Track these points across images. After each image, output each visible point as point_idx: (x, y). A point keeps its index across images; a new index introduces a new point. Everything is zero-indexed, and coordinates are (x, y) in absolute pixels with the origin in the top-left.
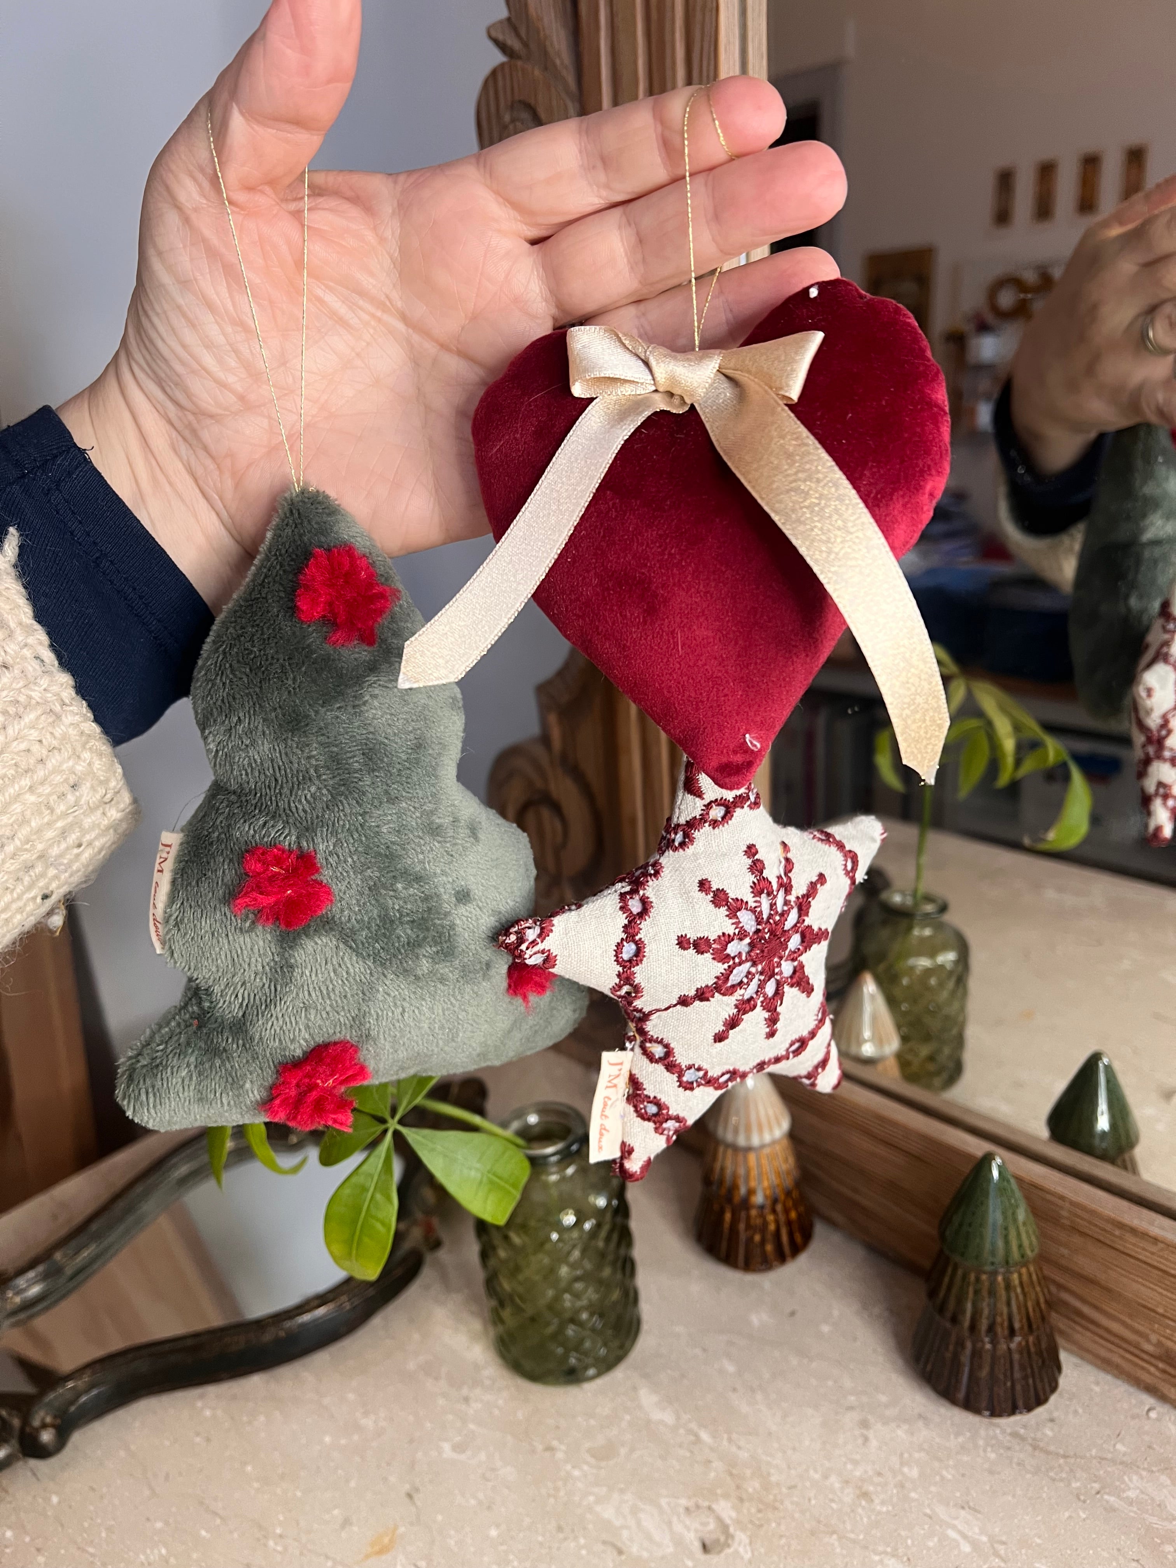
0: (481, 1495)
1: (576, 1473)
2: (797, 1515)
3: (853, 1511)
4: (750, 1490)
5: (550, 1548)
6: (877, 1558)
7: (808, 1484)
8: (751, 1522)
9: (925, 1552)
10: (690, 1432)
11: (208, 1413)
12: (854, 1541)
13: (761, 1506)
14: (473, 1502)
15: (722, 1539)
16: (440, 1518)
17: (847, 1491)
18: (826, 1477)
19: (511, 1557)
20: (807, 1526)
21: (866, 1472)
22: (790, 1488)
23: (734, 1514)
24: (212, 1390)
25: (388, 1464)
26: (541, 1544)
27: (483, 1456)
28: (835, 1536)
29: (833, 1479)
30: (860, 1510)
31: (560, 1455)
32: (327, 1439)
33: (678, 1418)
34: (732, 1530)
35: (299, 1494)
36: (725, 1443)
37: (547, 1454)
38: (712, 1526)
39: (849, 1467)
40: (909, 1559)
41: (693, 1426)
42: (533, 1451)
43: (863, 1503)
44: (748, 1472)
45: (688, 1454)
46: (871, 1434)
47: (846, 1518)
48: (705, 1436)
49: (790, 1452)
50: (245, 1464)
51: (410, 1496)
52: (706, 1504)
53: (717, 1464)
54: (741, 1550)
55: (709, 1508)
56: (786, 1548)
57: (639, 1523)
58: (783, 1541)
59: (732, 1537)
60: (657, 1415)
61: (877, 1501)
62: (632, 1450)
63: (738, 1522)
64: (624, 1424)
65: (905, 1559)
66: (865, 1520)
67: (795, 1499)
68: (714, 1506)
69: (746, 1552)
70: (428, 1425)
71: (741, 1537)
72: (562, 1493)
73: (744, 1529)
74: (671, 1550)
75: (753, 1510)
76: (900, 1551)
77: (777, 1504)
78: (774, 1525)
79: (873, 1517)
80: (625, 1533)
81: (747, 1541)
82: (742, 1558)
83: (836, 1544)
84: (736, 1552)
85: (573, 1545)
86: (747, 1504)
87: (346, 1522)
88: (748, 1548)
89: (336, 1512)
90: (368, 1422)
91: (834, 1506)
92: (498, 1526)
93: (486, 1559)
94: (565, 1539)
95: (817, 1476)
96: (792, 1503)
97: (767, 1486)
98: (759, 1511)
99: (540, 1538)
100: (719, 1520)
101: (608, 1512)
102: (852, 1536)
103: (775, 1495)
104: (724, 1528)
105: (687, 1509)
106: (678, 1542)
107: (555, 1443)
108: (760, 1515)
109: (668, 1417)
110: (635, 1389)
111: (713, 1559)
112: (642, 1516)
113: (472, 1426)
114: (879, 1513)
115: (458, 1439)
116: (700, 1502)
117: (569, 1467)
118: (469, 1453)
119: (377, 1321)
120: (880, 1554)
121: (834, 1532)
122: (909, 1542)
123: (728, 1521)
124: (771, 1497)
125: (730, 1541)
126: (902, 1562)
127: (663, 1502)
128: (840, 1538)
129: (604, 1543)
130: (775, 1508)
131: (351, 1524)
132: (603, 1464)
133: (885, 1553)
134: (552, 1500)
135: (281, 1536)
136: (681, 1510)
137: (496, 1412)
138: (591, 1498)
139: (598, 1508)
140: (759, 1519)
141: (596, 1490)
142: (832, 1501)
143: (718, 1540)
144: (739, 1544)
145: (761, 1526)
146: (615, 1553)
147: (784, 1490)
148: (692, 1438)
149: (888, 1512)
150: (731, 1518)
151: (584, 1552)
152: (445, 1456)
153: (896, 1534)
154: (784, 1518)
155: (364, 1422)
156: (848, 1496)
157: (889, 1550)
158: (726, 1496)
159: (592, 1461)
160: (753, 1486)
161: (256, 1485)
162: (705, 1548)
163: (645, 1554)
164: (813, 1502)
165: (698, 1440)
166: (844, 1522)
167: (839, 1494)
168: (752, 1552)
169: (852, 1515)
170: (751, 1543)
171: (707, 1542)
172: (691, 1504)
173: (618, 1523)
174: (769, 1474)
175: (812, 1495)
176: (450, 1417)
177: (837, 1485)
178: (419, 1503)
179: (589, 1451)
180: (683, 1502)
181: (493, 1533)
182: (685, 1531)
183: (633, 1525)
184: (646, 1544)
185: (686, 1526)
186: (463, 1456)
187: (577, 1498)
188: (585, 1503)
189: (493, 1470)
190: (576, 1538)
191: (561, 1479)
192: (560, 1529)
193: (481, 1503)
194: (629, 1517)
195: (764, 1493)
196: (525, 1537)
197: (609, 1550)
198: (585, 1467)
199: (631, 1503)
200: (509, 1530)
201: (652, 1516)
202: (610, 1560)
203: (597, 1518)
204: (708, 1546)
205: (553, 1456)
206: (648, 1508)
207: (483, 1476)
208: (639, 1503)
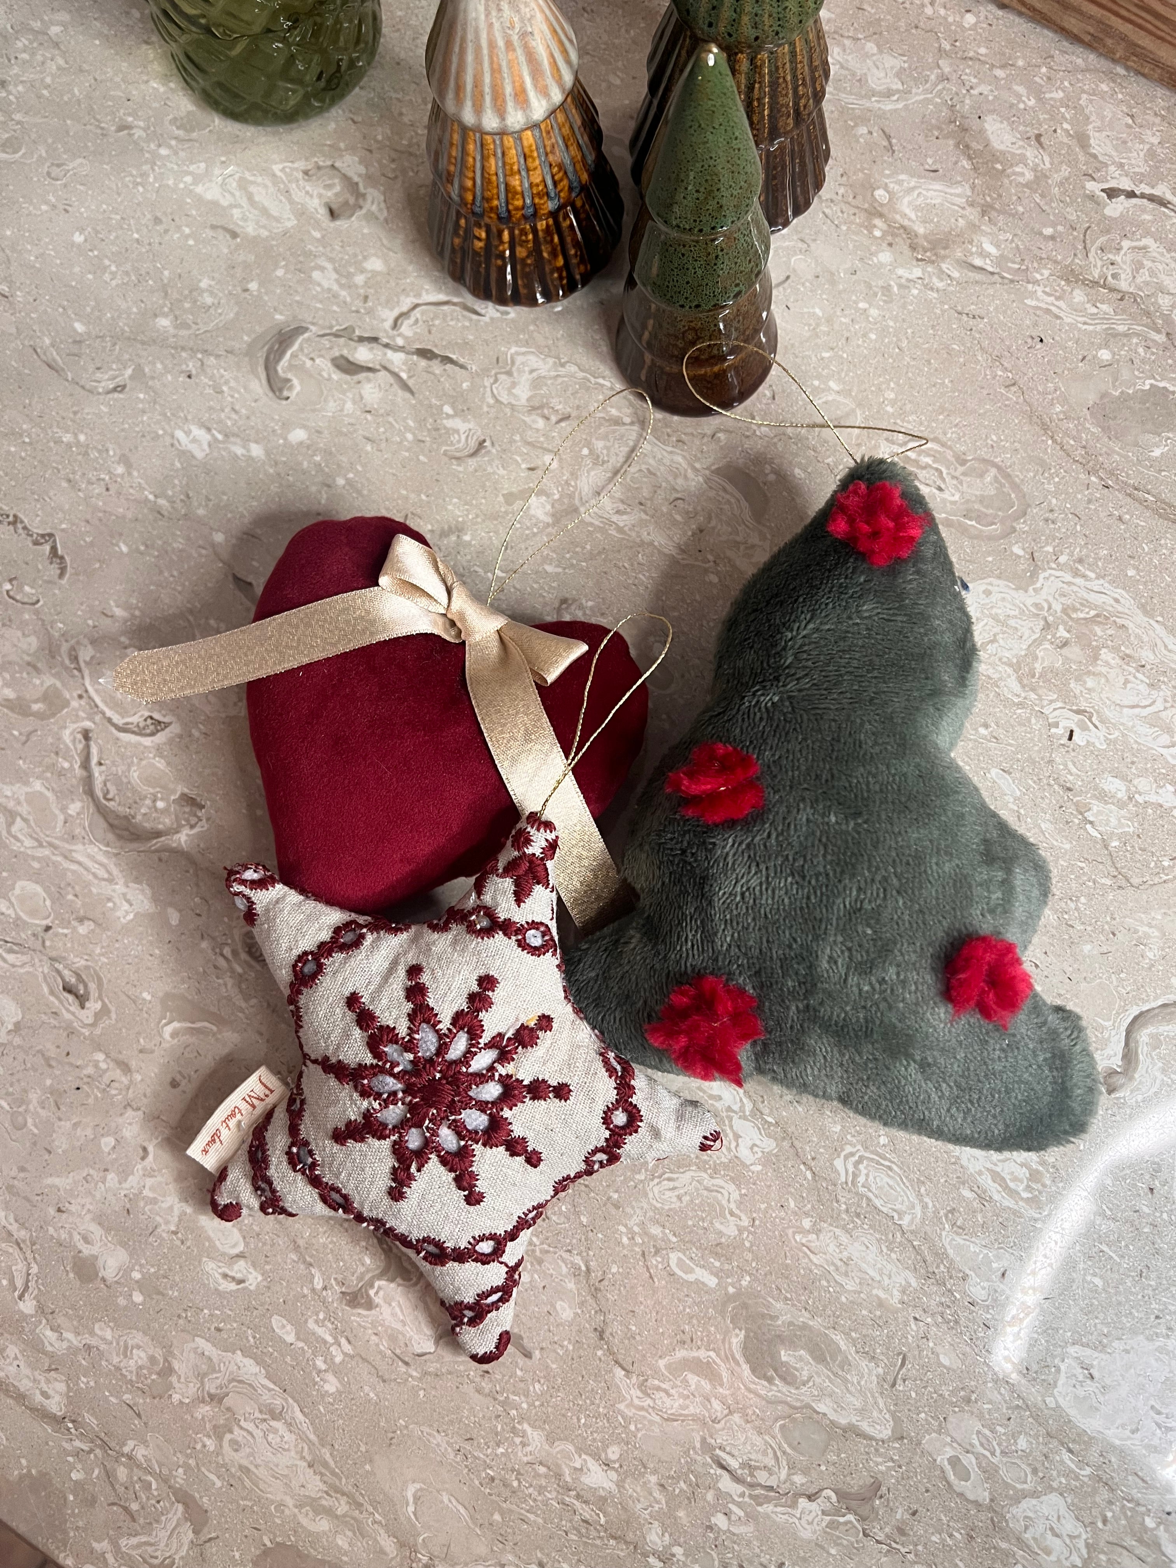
1: (164, 151)
4: (379, 139)
5: (150, 244)
8: (383, 175)
13: (394, 155)
14: (44, 207)
15: (352, 200)
19: (107, 262)
23: (362, 171)
26: (137, 240)
27: (42, 151)
31: (138, 133)
34: (361, 188)
37: (123, 134)
38: (338, 188)
42: (104, 134)
44: (376, 120)
52: (329, 163)
54: (374, 209)
55: (333, 167)
57: (250, 198)
58: (422, 192)
59: (363, 196)
63: (368, 178)
68: (337, 165)
69: (380, 209)
71: (373, 195)
72: (151, 179)
73: (376, 187)
74: (293, 222)
75: (385, 163)
77: (413, 151)
78: (410, 175)
80: (236, 213)
81: (381, 199)
82: (377, 218)
84: (370, 212)
85: (176, 236)
86: (376, 156)
88: (382, 205)
92: (82, 230)
93: (77, 269)
94: (166, 231)
97: (399, 133)
98: (392, 163)
99: (136, 236)
100: (346, 178)
101: (211, 192)
103: (410, 142)
104: (353, 187)
105: (306, 173)
106: (301, 213)
107: (129, 120)
108: (393, 166)
111: (345, 226)
112: (252, 189)
113: (18, 117)
116: (321, 162)
117: (152, 146)
118: (23, 151)
123: (356, 179)
124: (405, 144)
125: (361, 202)
127: (276, 168)
129: (214, 227)
130: (410, 156)
134: (141, 189)
136: (300, 175)
137: (45, 93)
139: (199, 189)
140: (393, 172)
141: (192, 168)
144: (372, 203)
145: (395, 178)
146: (228, 236)
150: (359, 176)
151: (191, 242)
158: (351, 150)
159: (181, 133)
160: (382, 132)
162: (333, 214)
163: (265, 233)
168: (388, 209)
170: (385, 200)
171: (334, 207)
172: (309, 166)
173: (225, 202)
174: (401, 115)
179: (174, 121)
180: (301, 165)
181: (78, 238)
182: (307, 199)
183: (244, 202)
184: (264, 221)
185: (307, 193)
186: (18, 155)
187: (171, 182)
188: (182, 186)
189: (58, 166)
190: (179, 228)
191: (146, 162)
192: (157, 221)
193: (54, 207)
194: (237, 194)
195: (396, 138)
196: (117, 237)
197: (221, 234)
198: (173, 143)
199: (237, 176)
200: (97, 232)
201: (266, 186)
202: (224, 244)
203: (199, 200)
204: (336, 212)
205: (130, 135)
206: (259, 180)
207: (49, 174)
208: (247, 175)
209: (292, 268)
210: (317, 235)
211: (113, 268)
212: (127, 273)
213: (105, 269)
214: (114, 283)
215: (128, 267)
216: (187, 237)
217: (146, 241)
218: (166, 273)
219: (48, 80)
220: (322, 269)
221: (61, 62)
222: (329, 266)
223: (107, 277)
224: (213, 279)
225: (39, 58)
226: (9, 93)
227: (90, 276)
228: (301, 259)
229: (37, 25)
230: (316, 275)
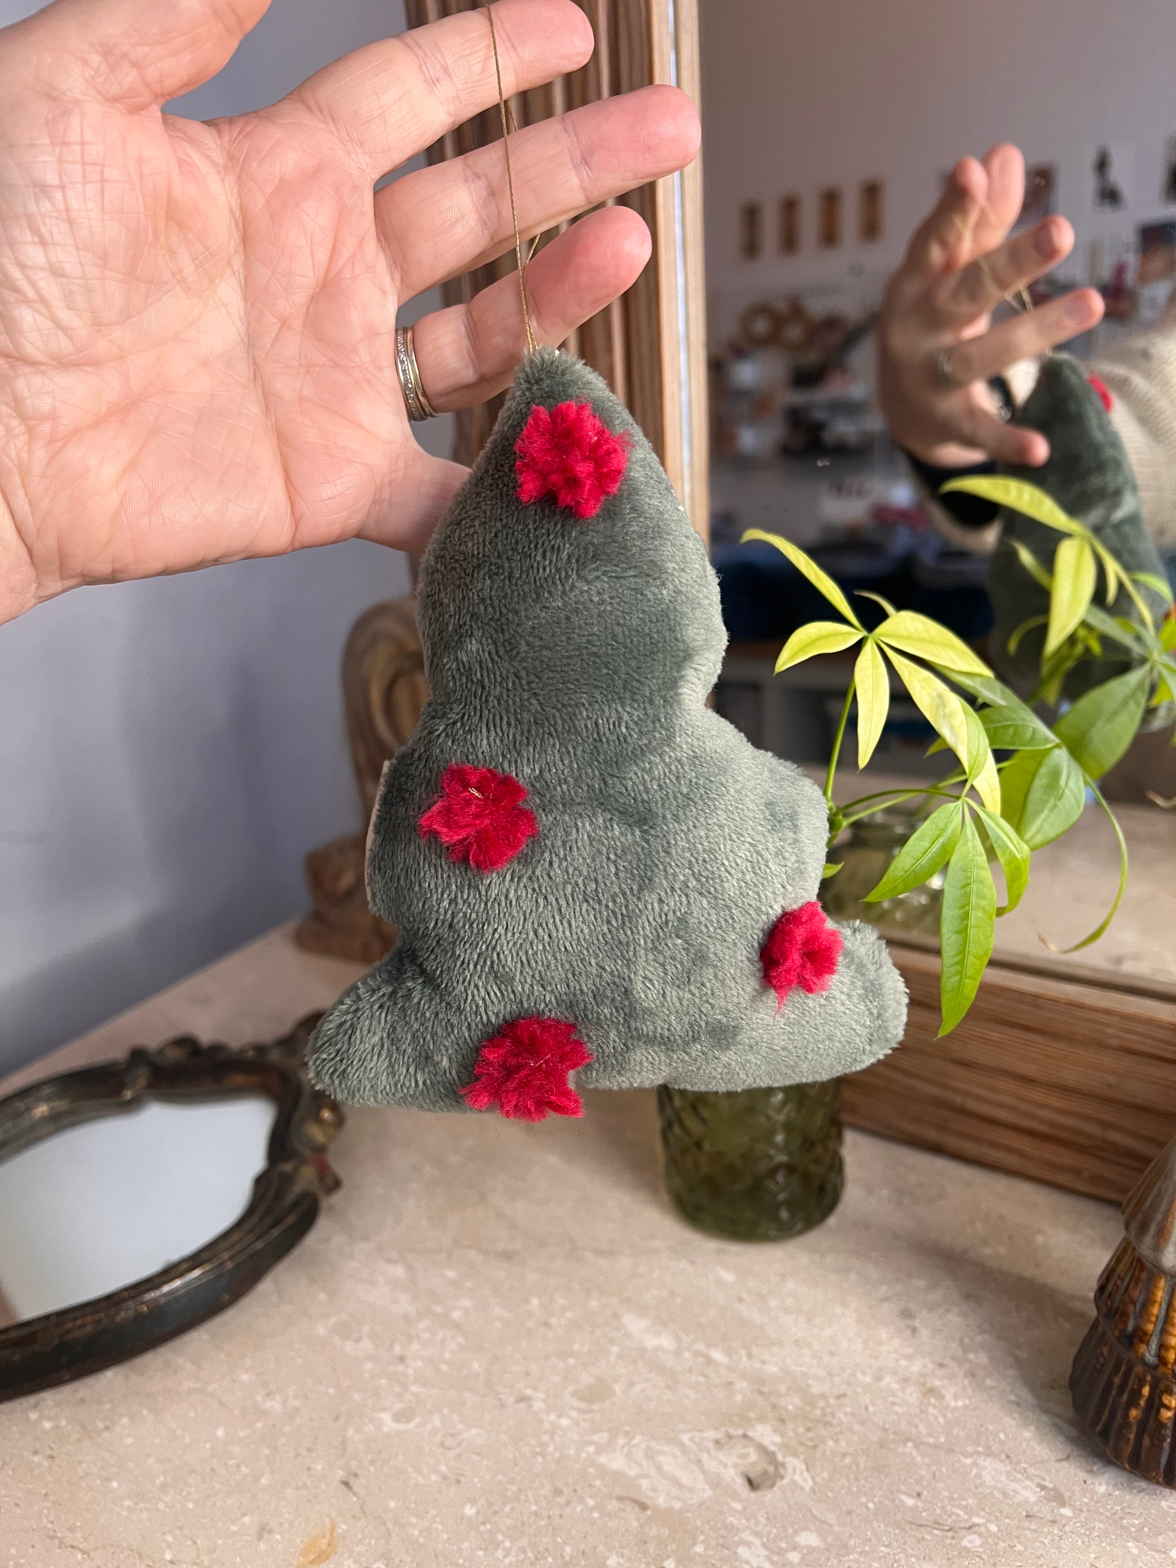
0: (443, 1468)
1: (564, 1422)
2: (856, 1427)
3: (922, 1412)
4: (790, 1408)
5: (549, 1517)
6: (968, 1461)
7: (860, 1390)
8: (802, 1444)
9: (1024, 1445)
10: (698, 1353)
11: (47, 1425)
12: (936, 1446)
13: (809, 1425)
14: (434, 1478)
15: (771, 1469)
16: (392, 1504)
17: (908, 1391)
18: (879, 1379)
19: (500, 1537)
20: (874, 1438)
21: (925, 1366)
22: (838, 1397)
23: (778, 1439)
24: (49, 1398)
25: (309, 1450)
26: (536, 1514)
27: (437, 1421)
28: (910, 1444)
29: (887, 1379)
30: (931, 1410)
31: (538, 1405)
32: (220, 1433)
33: (680, 1341)
34: (780, 1457)
35: (190, 1505)
36: (745, 1359)
37: (522, 1406)
38: (753, 1457)
39: (903, 1363)
40: (1008, 1456)
41: (700, 1346)
42: (502, 1405)
43: (933, 1401)
44: (783, 1390)
45: (702, 1379)
46: (917, 1323)
47: (916, 1421)
48: (718, 1356)
49: (826, 1358)
50: (108, 1480)
51: (346, 1484)
52: (740, 1432)
53: (742, 1385)
54: (797, 1478)
55: (745, 1436)
56: (854, 1467)
57: (659, 1467)
58: (847, 1460)
59: (783, 1465)
60: (651, 1342)
61: (948, 1397)
62: (631, 1384)
63: (785, 1447)
64: (612, 1358)
65: (1003, 1457)
66: (941, 1419)
67: (848, 1409)
68: (750, 1433)
69: (805, 1479)
70: (357, 1397)
71: (794, 1466)
72: (551, 1449)
73: (795, 1454)
74: (709, 1493)
75: (801, 1430)
76: (994, 1448)
77: (829, 1419)
78: (830, 1443)
79: (949, 1415)
80: (644, 1483)
81: (804, 1467)
82: (802, 1489)
83: (914, 1453)
84: (793, 1482)
85: (579, 1508)
86: (790, 1425)
87: (263, 1531)
88: (806, 1474)
89: (247, 1519)
90: (274, 1405)
91: (898, 1409)
92: (474, 1502)
93: (466, 1545)
94: (568, 1503)
95: (868, 1379)
96: (846, 1414)
97: (810, 1400)
98: (809, 1430)
99: (534, 1508)
100: (761, 1449)
101: (616, 1462)
102: (931, 1440)
103: (823, 1409)
104: (770, 1456)
105: (717, 1442)
106: (716, 1483)
107: (529, 1392)
108: (810, 1435)
109: (665, 1341)
110: (616, 1316)
111: (767, 1496)
112: (661, 1459)
113: (414, 1388)
114: (955, 1410)
115: (399, 1406)
116: (732, 1432)
117: (553, 1417)
118: (417, 1420)
119: (266, 1285)
120: (971, 1455)
121: (906, 1441)
122: (1002, 1436)
123: (772, 1448)
124: (818, 1412)
125: (782, 1471)
126: (1002, 1461)
127: (685, 1438)
128: (917, 1446)
129: (620, 1499)
130: (826, 1424)
131: (270, 1531)
132: (595, 1407)
133: (979, 1454)
134: (540, 1459)
135: (172, 1562)
136: (711, 1445)
137: (444, 1367)
138: (591, 1449)
139: (603, 1459)
140: (811, 1439)
141: (595, 1438)
142: (894, 1403)
143: (766, 1473)
144: (794, 1472)
145: (815, 1447)
146: (637, 1508)
147: (832, 1401)
148: (701, 1360)
149: (965, 1407)
150: (775, 1444)
151: (596, 1515)
152: (385, 1429)
153: (983, 1430)
154: (841, 1432)
155: (268, 1404)
156: (912, 1395)
157: (981, 1449)
158: (762, 1419)
159: (582, 1405)
160: (793, 1403)
161: (127, 1503)
162: (751, 1484)
163: (677, 1505)
164: (871, 1409)
165: (709, 1361)
166: (916, 1426)
167: (900, 1394)
168: (813, 1478)
169: (923, 1416)
170: (808, 1469)
171: (753, 1477)
172: (719, 1435)
173: (632, 1472)
174: (808, 1386)
175: (867, 1400)
176: (384, 1382)
177: (895, 1386)
178: (362, 1493)
179: (574, 1394)
180: (711, 1434)
181: (470, 1511)
182: (722, 1469)
183: (653, 1472)
184: (675, 1492)
185: (720, 1462)
186: (411, 1426)
187: (572, 1452)
188: (584, 1455)
189: (453, 1435)
190: (581, 1500)
191: (546, 1432)
192: (558, 1492)
193: (445, 1477)
194: (644, 1463)
195: (808, 1409)
196: (513, 1509)
197: (629, 1507)
198: (574, 1414)
199: (643, 1446)
200: (490, 1504)
201: (675, 1457)
202: (632, 1519)
203: (603, 1471)
204: (756, 1482)
205: (529, 1407)
206: (667, 1449)
207: (442, 1444)
208: (653, 1444)
209: (713, 1543)
210: (738, 1506)
211: (507, 1544)
212: (523, 1550)
213: (497, 1545)
214: (507, 1561)
215: (524, 1542)
216: (591, 1510)
217: (545, 1513)
218: (568, 1549)
219: (447, 1356)
220: (749, 1545)
221: (460, 1340)
222: (757, 1541)
223: (500, 1554)
224: (622, 1555)
225: (440, 1336)
226: (407, 1366)
227: (481, 1553)
228: (722, 1532)
229: (438, 1309)
230: (742, 1551)
